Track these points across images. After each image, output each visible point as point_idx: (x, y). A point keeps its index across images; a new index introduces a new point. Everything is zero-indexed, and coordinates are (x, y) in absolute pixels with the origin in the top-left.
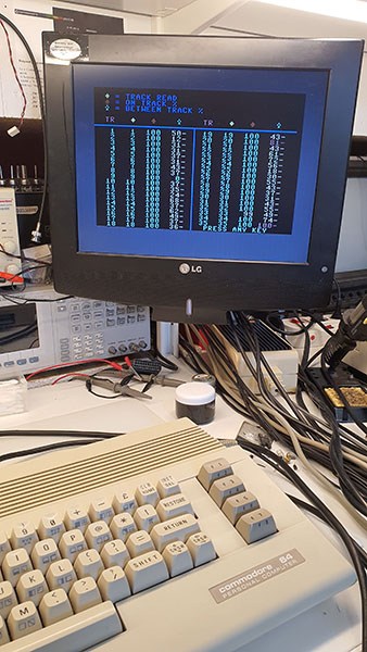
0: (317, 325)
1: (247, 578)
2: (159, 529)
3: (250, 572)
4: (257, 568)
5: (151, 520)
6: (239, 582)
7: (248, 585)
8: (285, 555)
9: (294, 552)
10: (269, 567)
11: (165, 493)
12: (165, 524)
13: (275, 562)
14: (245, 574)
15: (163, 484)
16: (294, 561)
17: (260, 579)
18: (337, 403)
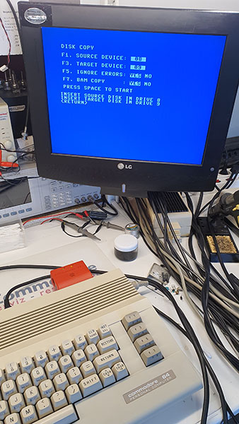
1: (144, 388)
2: (98, 360)
3: (146, 384)
4: (149, 382)
5: (94, 354)
6: (139, 391)
7: (144, 393)
8: (165, 374)
9: (171, 372)
10: (156, 382)
11: (102, 336)
12: (101, 357)
13: (159, 378)
14: (142, 386)
15: (101, 330)
16: (170, 378)
17: (151, 389)
18: (213, 249)
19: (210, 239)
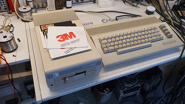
4: (169, 42)
6: (166, 43)
8: (173, 41)
12: (156, 33)
15: (155, 27)
18: (181, 15)
19: (179, 12)
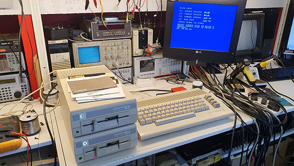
0: (229, 67)
5: (197, 102)
11: (199, 99)
12: (200, 103)
18: (233, 87)
19: (232, 85)
